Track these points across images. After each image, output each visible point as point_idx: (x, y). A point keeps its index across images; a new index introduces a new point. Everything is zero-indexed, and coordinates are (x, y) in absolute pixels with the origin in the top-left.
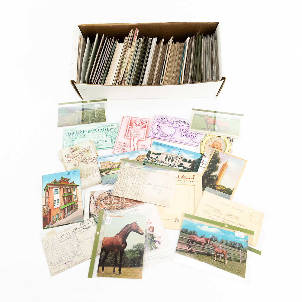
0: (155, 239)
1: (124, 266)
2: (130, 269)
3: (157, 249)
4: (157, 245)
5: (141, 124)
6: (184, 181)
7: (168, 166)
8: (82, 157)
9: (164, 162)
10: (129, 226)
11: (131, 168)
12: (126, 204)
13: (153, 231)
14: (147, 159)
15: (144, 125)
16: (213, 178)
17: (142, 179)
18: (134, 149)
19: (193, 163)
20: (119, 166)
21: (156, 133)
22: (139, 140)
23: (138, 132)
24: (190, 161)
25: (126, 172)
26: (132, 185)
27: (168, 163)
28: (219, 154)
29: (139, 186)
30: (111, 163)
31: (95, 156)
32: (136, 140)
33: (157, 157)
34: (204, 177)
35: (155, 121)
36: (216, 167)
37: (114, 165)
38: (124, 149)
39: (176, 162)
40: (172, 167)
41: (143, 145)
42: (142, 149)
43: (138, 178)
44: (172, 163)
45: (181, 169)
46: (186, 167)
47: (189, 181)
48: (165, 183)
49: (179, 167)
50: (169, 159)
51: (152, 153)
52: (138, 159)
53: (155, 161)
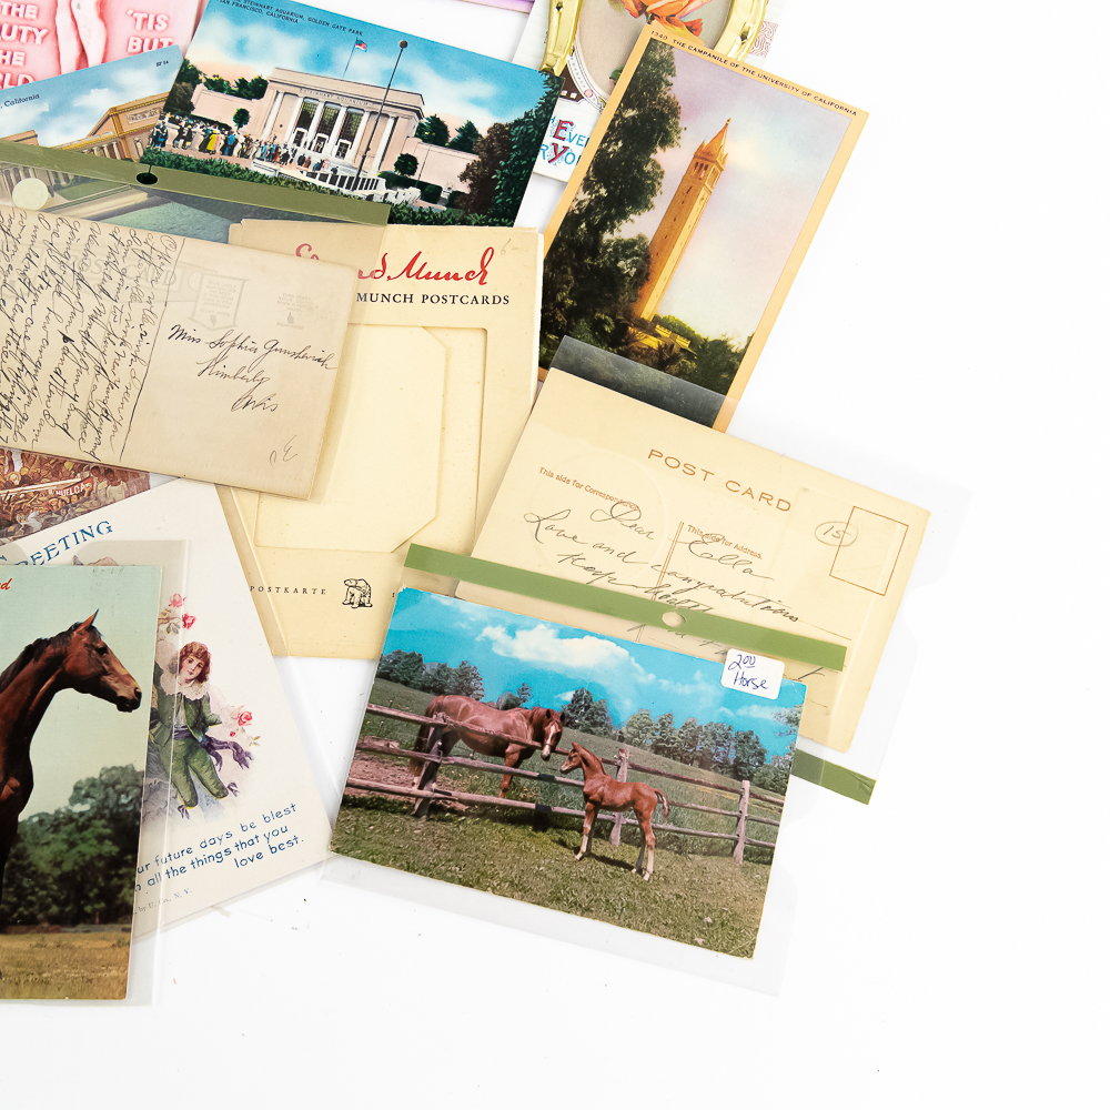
0: (212, 732)
1: (14, 923)
2: (52, 939)
3: (222, 801)
4: (228, 770)
6: (417, 299)
7: (317, 182)
9: (286, 156)
10: (50, 650)
11: (51, 218)
12: (29, 489)
13: (201, 678)
14: (173, 131)
16: (621, 264)
17: (134, 297)
18: (82, 53)
19: (490, 151)
24: (467, 141)
25: (23, 250)
26: (66, 352)
27: (316, 158)
28: (671, 72)
29: (110, 350)
33: (242, 118)
34: (554, 261)
36: (647, 176)
38: (9, 54)
39: (368, 149)
40: (344, 190)
41: (145, 20)
42: (134, 47)
43: (103, 290)
44: (343, 156)
45: (407, 203)
46: (439, 189)
47: (450, 300)
48: (290, 319)
49: (388, 186)
50: (326, 127)
51: (204, 80)
52: (106, 135)
53: (223, 150)
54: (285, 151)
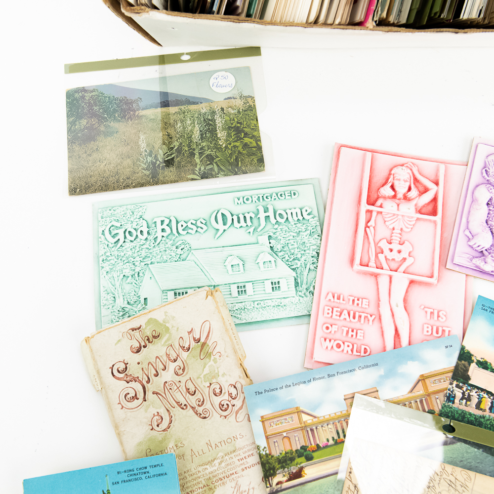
5: (414, 193)
8: (183, 379)
14: (458, 394)
18: (396, 330)
20: (342, 437)
22: (412, 282)
23: (405, 237)
30: (305, 418)
31: (236, 375)
35: (476, 178)
37: (319, 427)
38: (355, 331)
41: (432, 313)
42: (428, 332)
51: (475, 361)
52: (419, 393)
53: (490, 409)
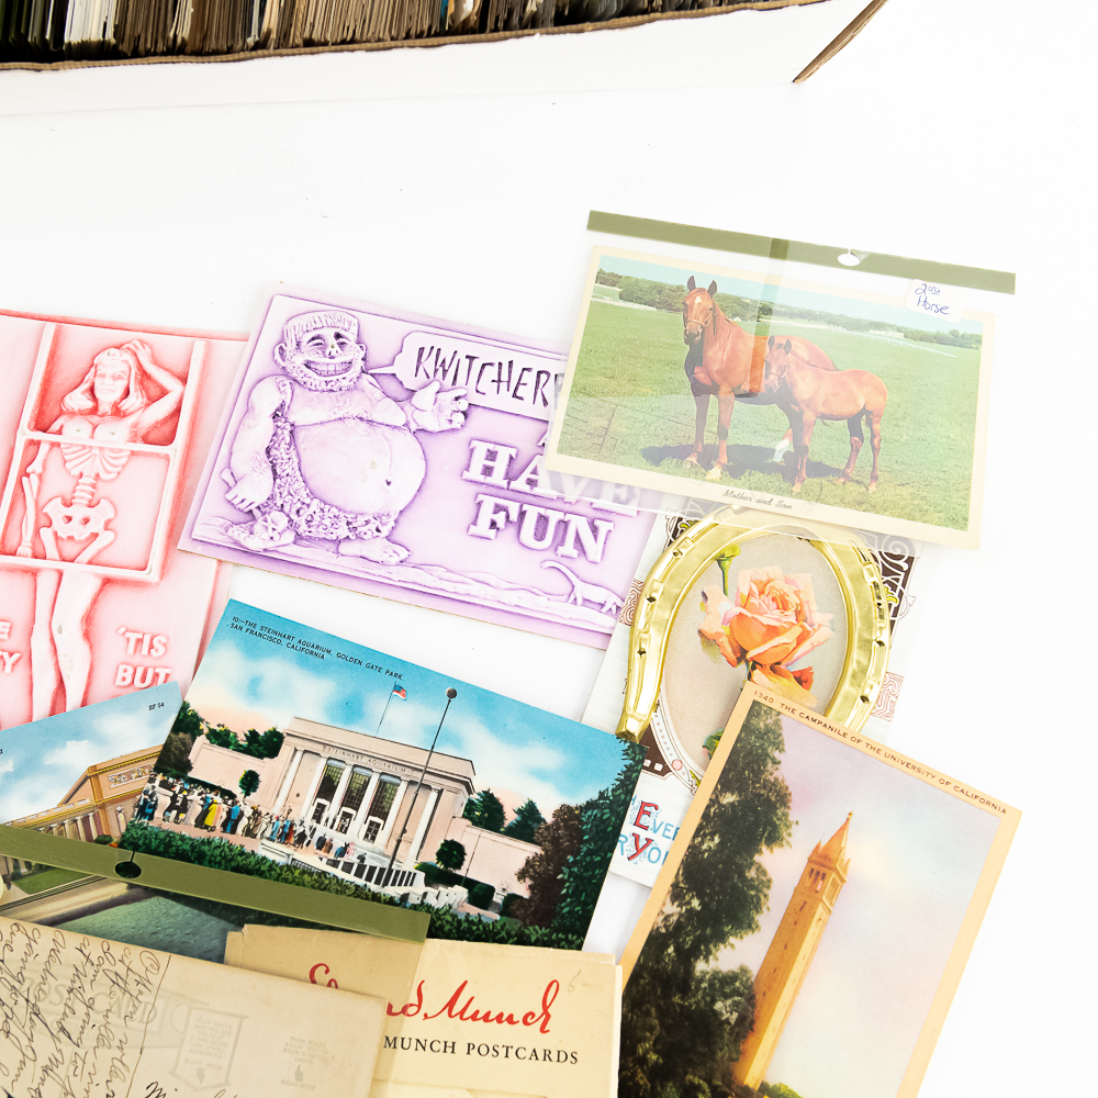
5: (135, 400)
6: (461, 1048)
7: (338, 872)
9: (302, 836)
11: (5, 923)
14: (164, 799)
15: (163, 408)
16: (718, 1006)
17: (101, 1040)
18: (61, 681)
19: (555, 841)
21: (260, 499)
22: (107, 582)
23: (103, 490)
24: (527, 825)
27: (339, 841)
28: (779, 746)
32: (81, 584)
33: (250, 782)
34: (634, 998)
35: (262, 362)
36: (750, 884)
39: (404, 831)
40: (373, 886)
41: (139, 641)
42: (124, 679)
43: (63, 1029)
44: (373, 839)
45: (450, 907)
46: (490, 890)
47: (502, 1052)
48: (299, 1075)
49: (428, 883)
50: (352, 799)
51: (206, 731)
52: (82, 804)
53: (224, 825)
54: (301, 830)
